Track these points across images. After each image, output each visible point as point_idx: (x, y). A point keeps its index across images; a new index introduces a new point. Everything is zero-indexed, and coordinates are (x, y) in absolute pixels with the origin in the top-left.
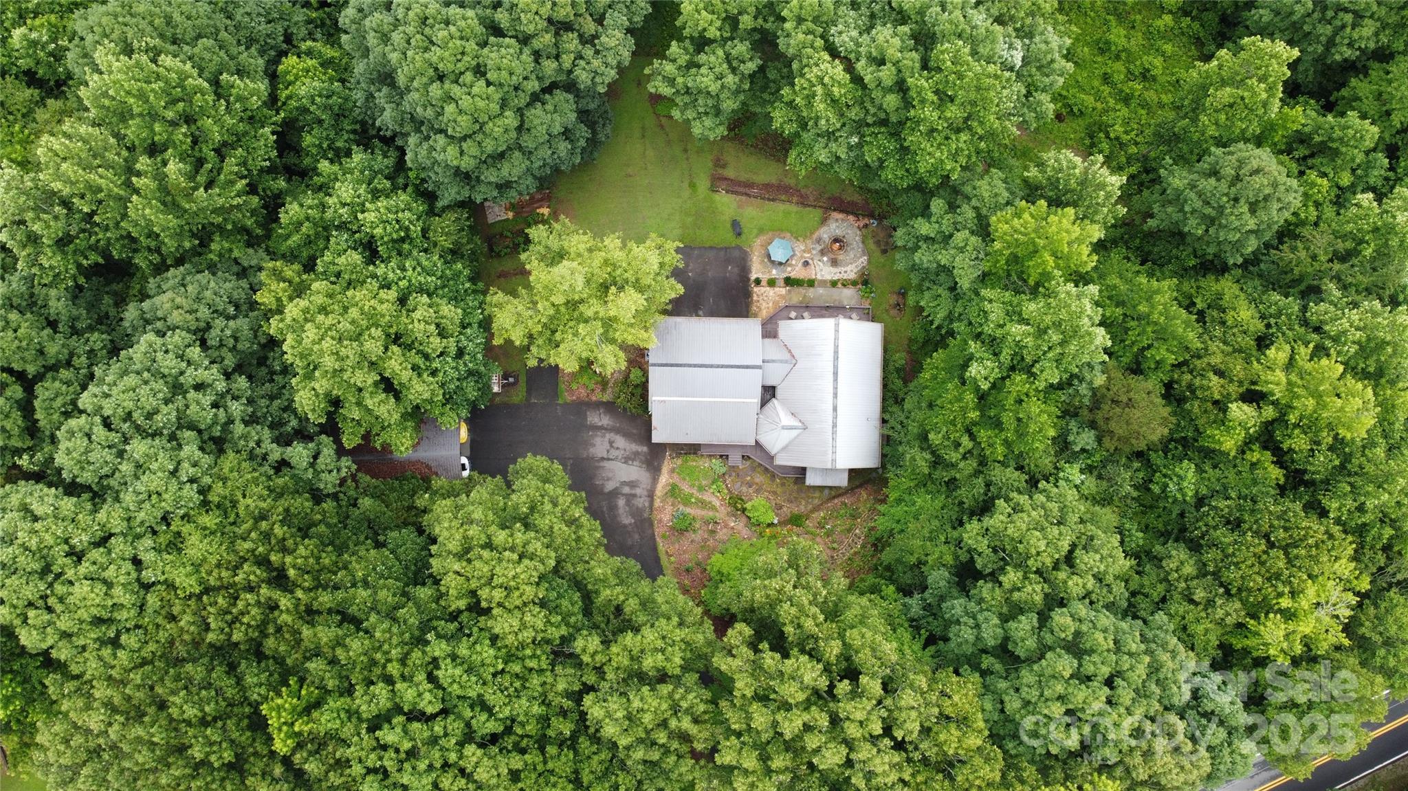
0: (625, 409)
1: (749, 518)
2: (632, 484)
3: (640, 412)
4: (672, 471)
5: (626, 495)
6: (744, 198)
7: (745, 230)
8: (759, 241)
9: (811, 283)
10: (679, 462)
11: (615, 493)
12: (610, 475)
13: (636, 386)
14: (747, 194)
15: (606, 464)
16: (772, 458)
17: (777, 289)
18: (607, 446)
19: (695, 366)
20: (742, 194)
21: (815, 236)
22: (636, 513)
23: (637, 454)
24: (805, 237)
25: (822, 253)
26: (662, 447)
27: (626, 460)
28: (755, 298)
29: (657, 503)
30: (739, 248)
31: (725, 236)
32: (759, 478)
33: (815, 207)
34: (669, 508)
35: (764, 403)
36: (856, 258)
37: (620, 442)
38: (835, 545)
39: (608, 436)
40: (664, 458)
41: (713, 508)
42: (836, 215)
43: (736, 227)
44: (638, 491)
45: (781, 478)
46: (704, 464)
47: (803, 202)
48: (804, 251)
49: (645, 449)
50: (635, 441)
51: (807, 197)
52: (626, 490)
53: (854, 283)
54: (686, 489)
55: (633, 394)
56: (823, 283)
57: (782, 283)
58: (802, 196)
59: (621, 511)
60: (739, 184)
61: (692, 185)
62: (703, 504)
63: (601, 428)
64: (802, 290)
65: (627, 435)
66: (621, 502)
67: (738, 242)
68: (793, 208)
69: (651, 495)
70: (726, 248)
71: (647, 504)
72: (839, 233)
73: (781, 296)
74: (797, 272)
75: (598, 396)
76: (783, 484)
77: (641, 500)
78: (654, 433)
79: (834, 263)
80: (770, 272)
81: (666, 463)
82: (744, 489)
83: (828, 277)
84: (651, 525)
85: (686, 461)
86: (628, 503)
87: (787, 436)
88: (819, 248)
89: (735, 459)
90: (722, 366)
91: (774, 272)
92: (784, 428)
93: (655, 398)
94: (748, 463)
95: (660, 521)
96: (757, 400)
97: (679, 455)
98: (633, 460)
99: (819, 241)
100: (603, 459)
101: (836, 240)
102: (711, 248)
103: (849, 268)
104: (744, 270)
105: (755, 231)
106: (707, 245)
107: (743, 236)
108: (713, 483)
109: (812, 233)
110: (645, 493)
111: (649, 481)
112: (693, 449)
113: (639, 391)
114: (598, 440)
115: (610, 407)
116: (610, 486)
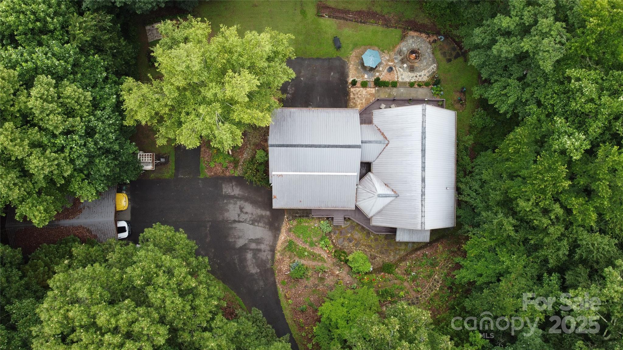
0: (251, 182)
1: (351, 268)
2: (258, 241)
3: (263, 183)
4: (290, 230)
5: (253, 250)
6: (342, 21)
7: (344, 45)
8: (354, 54)
9: (394, 84)
10: (295, 223)
11: (244, 248)
12: (240, 234)
13: (260, 164)
14: (344, 19)
15: (237, 225)
16: (368, 220)
17: (368, 89)
18: (238, 210)
19: (306, 146)
20: (341, 18)
21: (396, 49)
22: (261, 264)
23: (261, 217)
24: (389, 50)
25: (402, 61)
26: (281, 212)
27: (253, 222)
28: (352, 96)
29: (278, 256)
30: (339, 58)
31: (329, 50)
32: (358, 235)
33: (396, 28)
34: (287, 260)
35: (362, 176)
36: (428, 65)
37: (249, 208)
38: (419, 289)
39: (239, 203)
40: (283, 220)
41: (322, 260)
42: (412, 33)
43: (337, 43)
44: (262, 247)
45: (374, 235)
46: (314, 224)
47: (387, 24)
48: (389, 61)
49: (268, 213)
50: (260, 207)
51: (389, 20)
52: (253, 246)
53: (427, 84)
54: (301, 245)
55: (258, 171)
56: (404, 84)
57: (372, 84)
58: (385, 20)
59: (249, 263)
60: (339, 11)
61: (303, 13)
62: (314, 257)
63: (233, 197)
64: (387, 90)
65: (254, 203)
66: (249, 256)
67: (338, 54)
68: (380, 28)
69: (273, 250)
70: (329, 59)
71: (269, 257)
72: (415, 46)
73: (371, 94)
74: (384, 76)
75: (231, 172)
76: (376, 240)
77: (266, 253)
78: (274, 201)
79: (412, 69)
80: (363, 76)
81: (284, 224)
82: (346, 243)
83: (407, 80)
84: (273, 273)
85: (300, 223)
86: (255, 256)
87: (381, 203)
88: (400, 58)
89: (339, 220)
90: (329, 146)
91: (366, 76)
92: (379, 196)
93: (274, 173)
94: (349, 223)
95: (280, 271)
96: (356, 174)
97: (294, 218)
98: (259, 222)
99: (400, 52)
100: (235, 221)
101: (413, 52)
102: (318, 59)
103: (422, 73)
104: (343, 75)
105: (351, 46)
106: (315, 57)
107: (342, 50)
108: (322, 240)
109: (394, 47)
110: (268, 248)
111: (271, 239)
112: (306, 213)
113: (262, 168)
114: (231, 207)
115: (239, 181)
116: (240, 243)
